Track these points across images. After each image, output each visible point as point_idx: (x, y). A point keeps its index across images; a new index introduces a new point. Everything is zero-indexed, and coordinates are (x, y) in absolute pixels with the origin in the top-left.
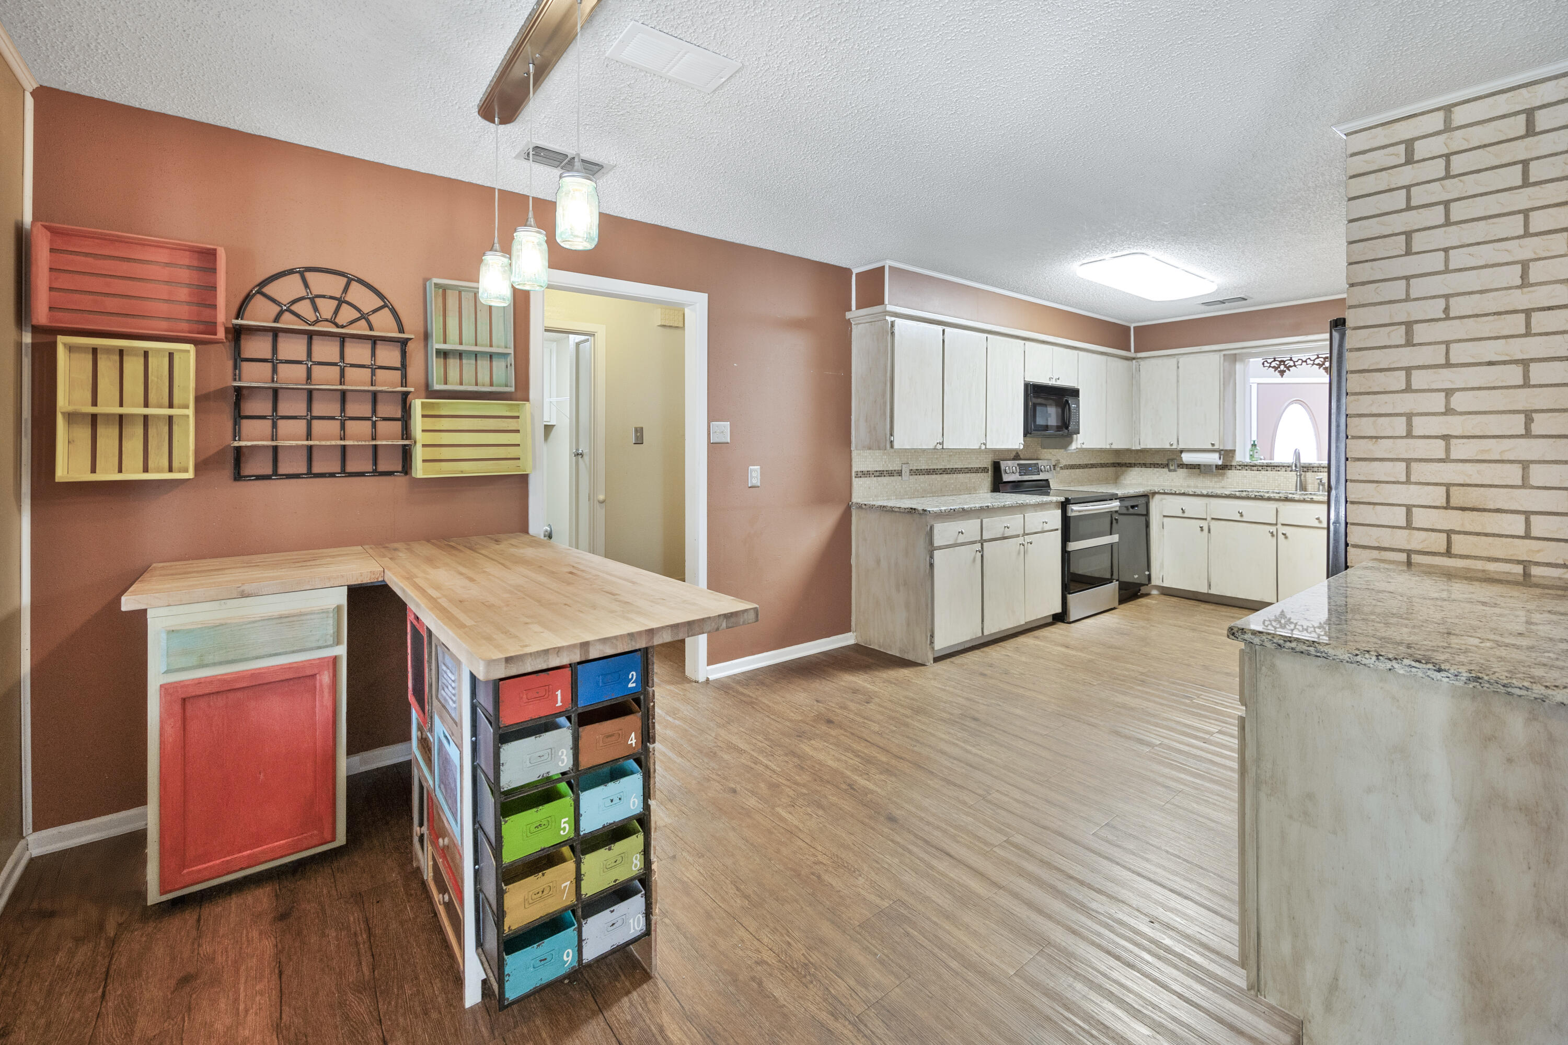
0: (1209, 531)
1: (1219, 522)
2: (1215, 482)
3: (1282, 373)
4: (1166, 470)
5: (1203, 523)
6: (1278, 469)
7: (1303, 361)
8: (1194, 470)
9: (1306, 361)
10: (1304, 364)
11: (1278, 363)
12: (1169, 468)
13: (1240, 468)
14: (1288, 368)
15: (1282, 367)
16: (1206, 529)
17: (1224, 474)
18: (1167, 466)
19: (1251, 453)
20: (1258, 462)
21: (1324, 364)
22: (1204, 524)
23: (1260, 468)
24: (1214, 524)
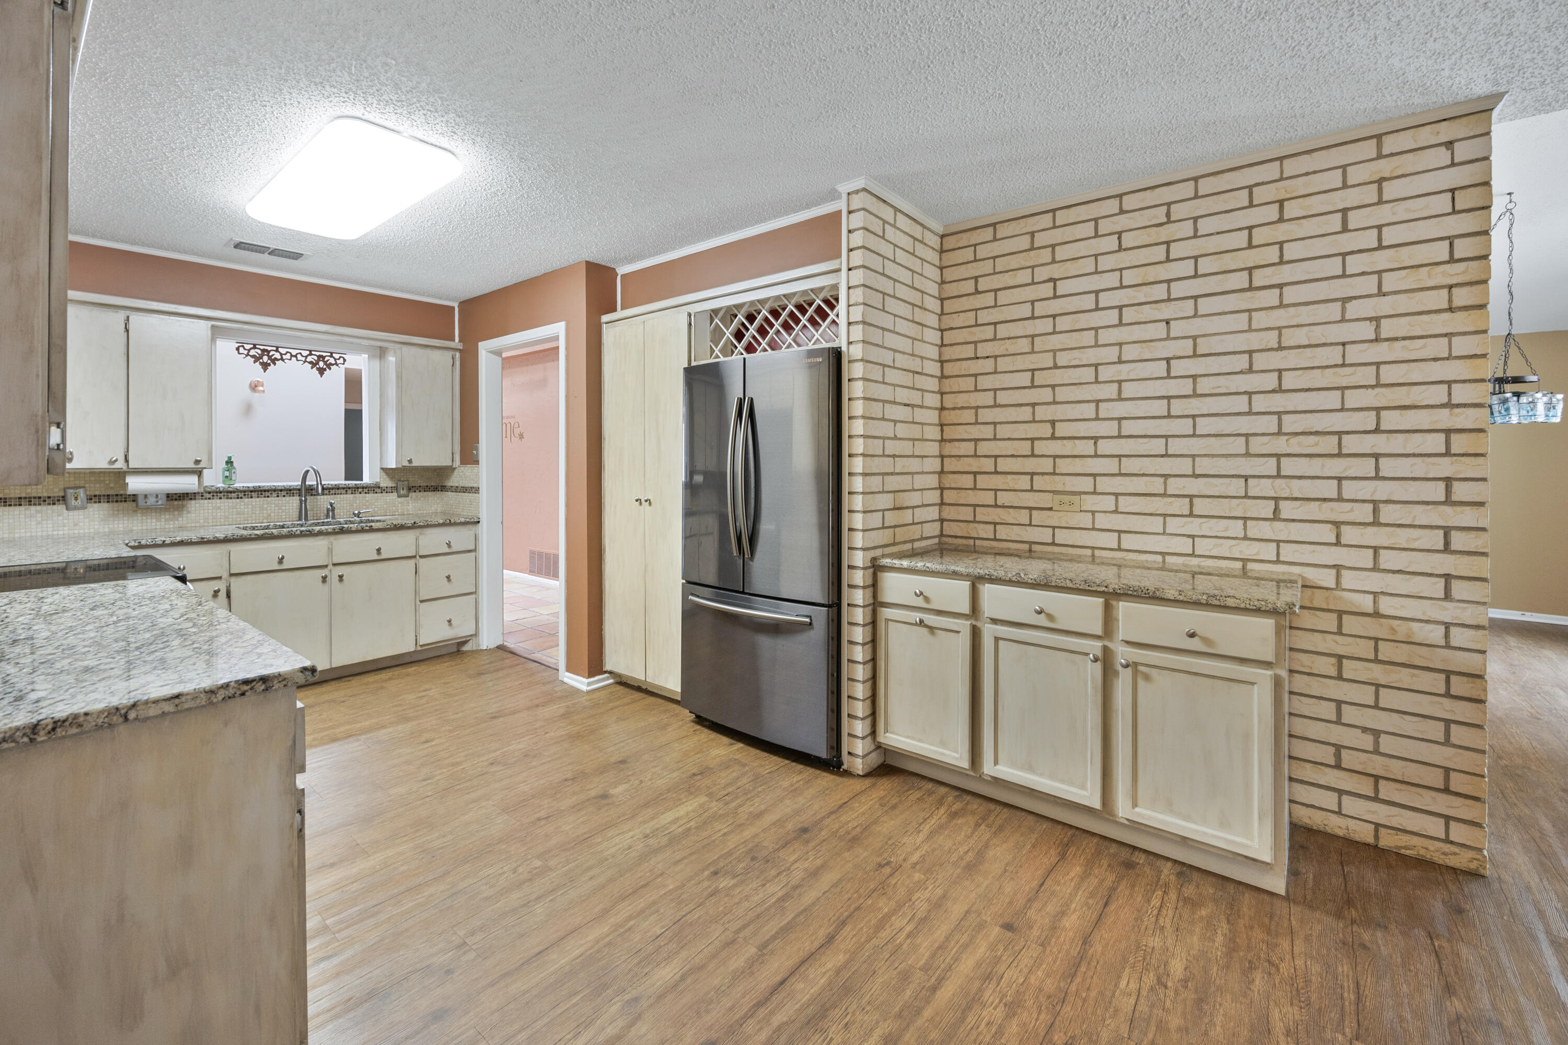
0: (228, 596)
1: (244, 578)
2: (166, 520)
3: (265, 366)
4: (60, 508)
5: (216, 585)
6: (267, 494)
7: (292, 356)
8: (125, 504)
9: (296, 356)
10: (294, 359)
11: (259, 352)
12: (66, 504)
13: (210, 496)
14: (274, 361)
15: (265, 359)
16: (223, 594)
17: (183, 506)
18: (63, 499)
19: (227, 474)
20: (238, 485)
21: (317, 363)
22: (221, 585)
23: (241, 495)
24: (236, 583)
